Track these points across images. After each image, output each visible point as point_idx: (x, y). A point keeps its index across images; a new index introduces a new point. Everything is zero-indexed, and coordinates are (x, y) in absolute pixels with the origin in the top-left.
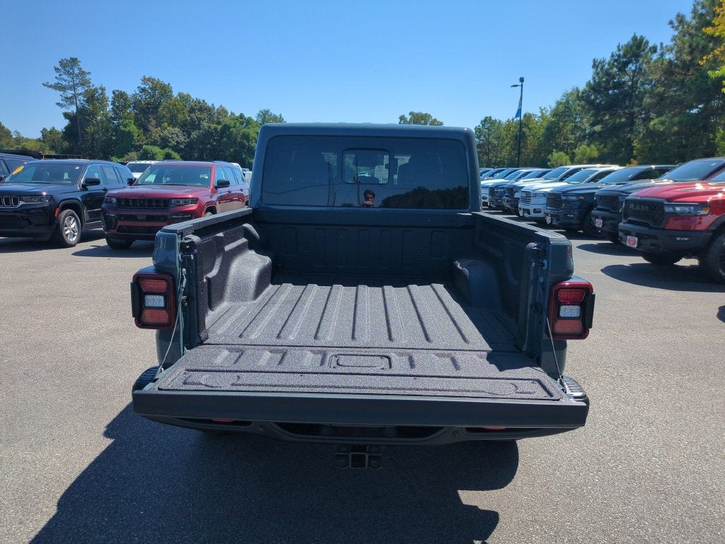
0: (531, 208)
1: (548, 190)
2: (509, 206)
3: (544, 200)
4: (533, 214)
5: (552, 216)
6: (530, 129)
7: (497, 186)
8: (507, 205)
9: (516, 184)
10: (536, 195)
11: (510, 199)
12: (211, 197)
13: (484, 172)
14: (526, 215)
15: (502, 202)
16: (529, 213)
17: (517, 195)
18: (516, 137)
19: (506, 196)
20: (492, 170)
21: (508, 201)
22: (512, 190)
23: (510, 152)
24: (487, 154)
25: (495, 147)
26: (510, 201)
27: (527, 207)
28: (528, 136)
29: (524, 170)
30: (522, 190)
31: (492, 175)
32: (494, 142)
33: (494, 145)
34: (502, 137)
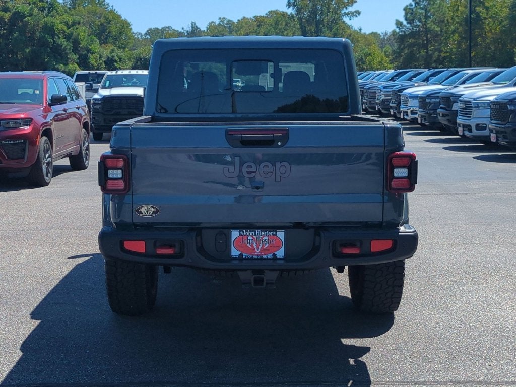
0: (473, 123)
1: (492, 98)
2: (446, 123)
3: (488, 113)
4: (475, 132)
5: (497, 132)
6: (487, 9)
7: (429, 96)
8: (443, 121)
9: (454, 91)
10: (478, 106)
11: (447, 112)
12: (45, 117)
13: (416, 75)
14: (467, 133)
15: (437, 117)
16: (470, 131)
17: (455, 107)
18: (466, 20)
19: (441, 108)
20: (427, 72)
21: (444, 116)
22: (450, 99)
23: (459, 43)
24: (425, 47)
25: (437, 35)
26: (447, 115)
27: (467, 123)
28: (485, 18)
29: (470, 72)
30: (460, 99)
31: (426, 80)
32: (434, 28)
33: (435, 33)
34: (446, 21)
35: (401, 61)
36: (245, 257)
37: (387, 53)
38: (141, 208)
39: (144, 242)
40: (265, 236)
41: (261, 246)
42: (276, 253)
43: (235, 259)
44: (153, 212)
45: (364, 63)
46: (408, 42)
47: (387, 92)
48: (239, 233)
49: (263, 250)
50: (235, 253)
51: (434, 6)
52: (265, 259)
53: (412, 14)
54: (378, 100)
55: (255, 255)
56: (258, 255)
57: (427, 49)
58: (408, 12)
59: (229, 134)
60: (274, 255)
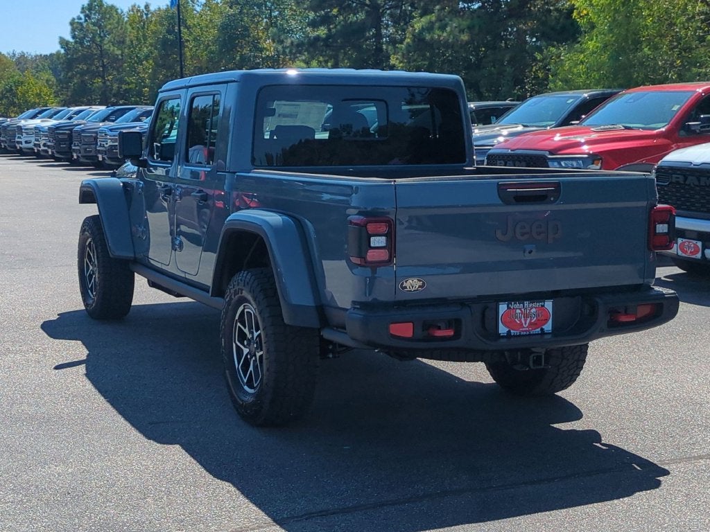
24: (101, 75)
25: (117, 60)
32: (113, 50)
33: (114, 57)
34: (128, 42)
35: (69, 94)
36: (512, 334)
37: (50, 83)
38: (406, 282)
39: (411, 324)
40: (532, 308)
41: (529, 319)
42: (543, 327)
43: (503, 337)
44: (419, 287)
45: (15, 95)
46: (78, 67)
47: (114, 136)
48: (508, 306)
49: (531, 324)
50: (503, 330)
51: (111, 21)
52: (534, 335)
53: (81, 30)
54: (100, 146)
55: (523, 331)
56: (526, 331)
57: (103, 78)
58: (77, 28)
59: (501, 189)
60: (542, 329)
